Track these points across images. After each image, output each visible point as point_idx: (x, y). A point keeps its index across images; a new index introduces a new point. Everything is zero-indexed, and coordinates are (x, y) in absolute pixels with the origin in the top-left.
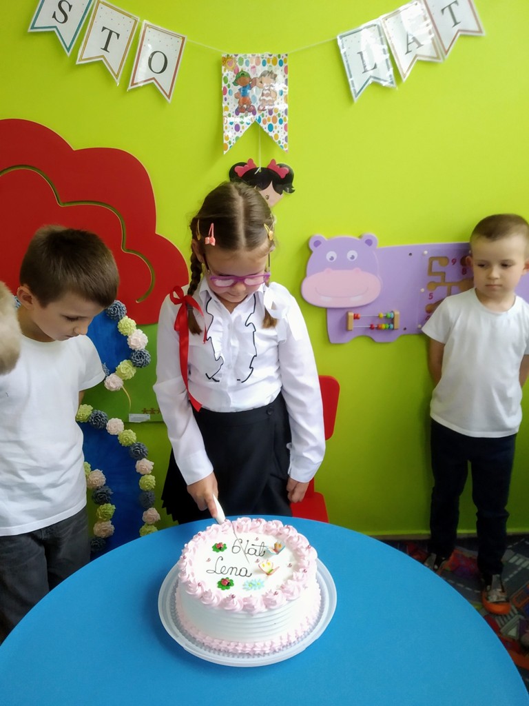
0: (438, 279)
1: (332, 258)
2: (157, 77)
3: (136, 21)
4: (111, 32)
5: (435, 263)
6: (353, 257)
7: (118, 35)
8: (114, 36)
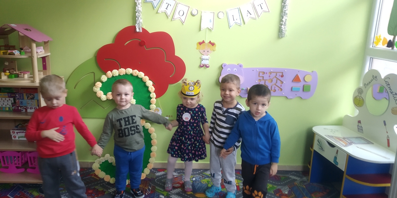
0: (261, 78)
1: (229, 70)
2: (181, 17)
3: (176, 2)
4: (169, 4)
5: (260, 73)
6: (235, 70)
7: (170, 5)
8: (169, 5)
